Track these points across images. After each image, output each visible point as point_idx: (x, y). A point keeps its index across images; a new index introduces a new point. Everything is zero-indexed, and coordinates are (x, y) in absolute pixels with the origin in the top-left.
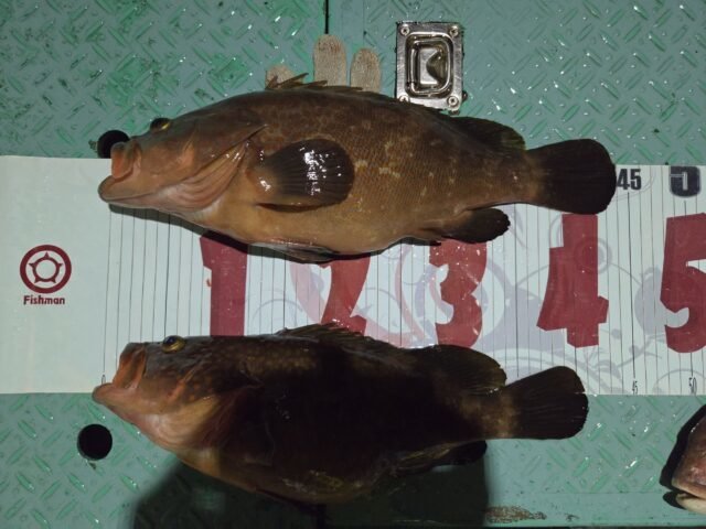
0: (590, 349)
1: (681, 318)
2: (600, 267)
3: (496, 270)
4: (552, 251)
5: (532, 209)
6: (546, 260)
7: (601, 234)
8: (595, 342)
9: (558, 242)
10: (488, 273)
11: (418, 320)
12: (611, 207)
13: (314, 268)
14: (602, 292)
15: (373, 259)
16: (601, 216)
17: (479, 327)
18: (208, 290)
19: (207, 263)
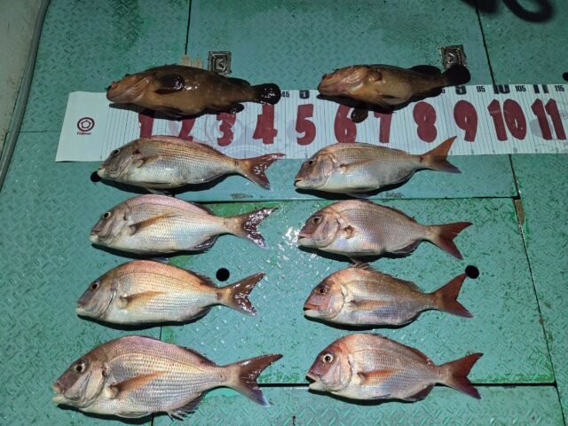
0: (270, 145)
1: (303, 135)
2: (275, 120)
3: (239, 121)
4: (259, 116)
5: (252, 104)
6: (256, 118)
7: (276, 110)
8: (272, 142)
9: (261, 112)
10: (236, 123)
11: (211, 137)
12: (279, 103)
13: (176, 122)
14: (275, 127)
15: (197, 119)
16: (276, 105)
17: (232, 138)
18: (139, 129)
19: (140, 121)
